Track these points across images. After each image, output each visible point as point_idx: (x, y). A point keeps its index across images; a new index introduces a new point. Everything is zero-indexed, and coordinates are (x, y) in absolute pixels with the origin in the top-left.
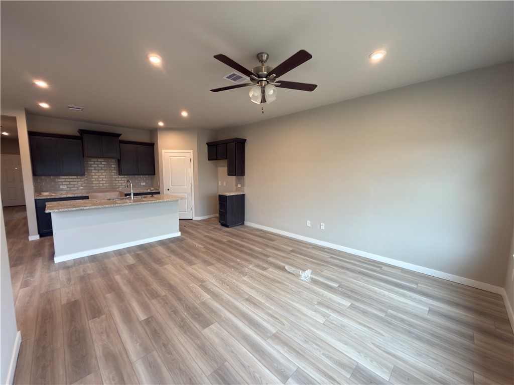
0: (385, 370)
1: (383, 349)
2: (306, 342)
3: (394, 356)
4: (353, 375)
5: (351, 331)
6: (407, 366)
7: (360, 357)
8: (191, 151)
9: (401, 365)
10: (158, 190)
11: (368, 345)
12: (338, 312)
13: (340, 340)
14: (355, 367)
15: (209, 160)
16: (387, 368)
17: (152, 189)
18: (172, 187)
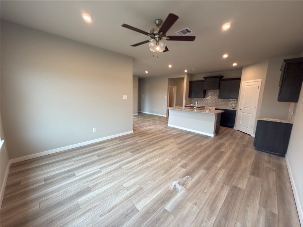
0: (82, 202)
1: (92, 209)
2: (113, 176)
3: (85, 213)
4: (89, 188)
5: (112, 197)
6: (76, 216)
7: (94, 194)
8: (260, 80)
9: (79, 213)
10: (236, 109)
11: (99, 202)
12: (130, 197)
13: (108, 189)
14: (91, 190)
16: (82, 204)
18: (243, 108)
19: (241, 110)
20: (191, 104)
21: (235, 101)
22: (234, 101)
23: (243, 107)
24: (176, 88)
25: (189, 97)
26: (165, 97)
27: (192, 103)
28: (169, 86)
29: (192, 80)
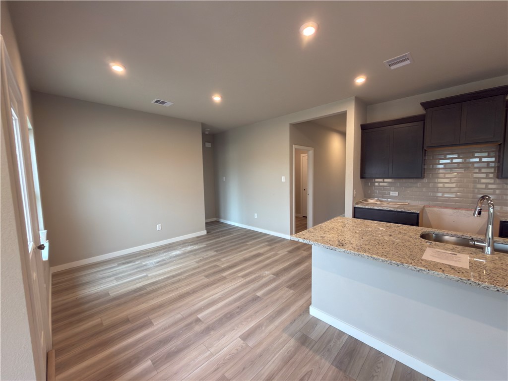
20: (371, 201)
24: (311, 152)
26: (283, 179)
27: (370, 197)
29: (369, 122)
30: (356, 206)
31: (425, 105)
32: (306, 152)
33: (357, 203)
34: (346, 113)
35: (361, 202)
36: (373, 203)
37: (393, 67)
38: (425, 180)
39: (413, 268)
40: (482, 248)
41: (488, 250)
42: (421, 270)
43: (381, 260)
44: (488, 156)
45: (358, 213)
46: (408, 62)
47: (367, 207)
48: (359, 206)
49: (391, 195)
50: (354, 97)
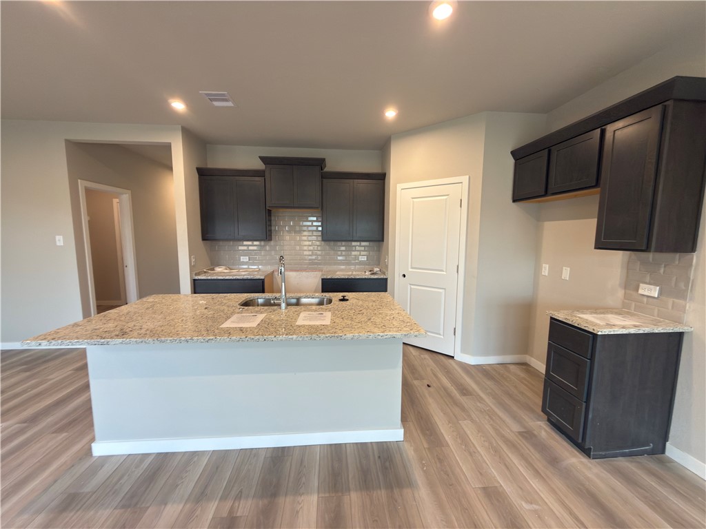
8: (465, 179)
10: (384, 274)
15: (514, 201)
17: (376, 269)
18: (410, 270)
19: (404, 276)
20: (218, 269)
21: (364, 246)
22: (363, 248)
23: (410, 266)
24: (126, 197)
25: (204, 238)
27: (219, 265)
28: (82, 184)
29: (210, 166)
30: (196, 278)
31: (263, 159)
32: (117, 196)
33: (196, 275)
34: (171, 146)
35: (205, 272)
36: (221, 272)
37: (216, 104)
38: (272, 243)
39: (202, 340)
40: (279, 305)
41: (283, 305)
42: (209, 339)
43: (168, 341)
44: (317, 221)
45: (199, 287)
46: (230, 104)
47: (209, 278)
48: (200, 277)
49: (242, 260)
50: (180, 126)
